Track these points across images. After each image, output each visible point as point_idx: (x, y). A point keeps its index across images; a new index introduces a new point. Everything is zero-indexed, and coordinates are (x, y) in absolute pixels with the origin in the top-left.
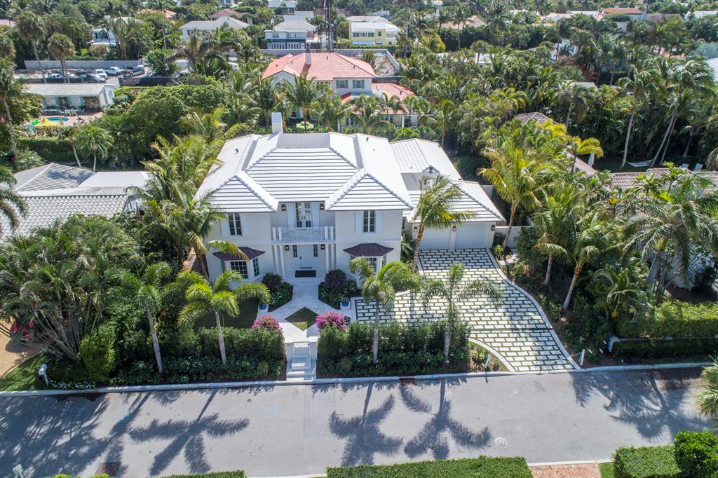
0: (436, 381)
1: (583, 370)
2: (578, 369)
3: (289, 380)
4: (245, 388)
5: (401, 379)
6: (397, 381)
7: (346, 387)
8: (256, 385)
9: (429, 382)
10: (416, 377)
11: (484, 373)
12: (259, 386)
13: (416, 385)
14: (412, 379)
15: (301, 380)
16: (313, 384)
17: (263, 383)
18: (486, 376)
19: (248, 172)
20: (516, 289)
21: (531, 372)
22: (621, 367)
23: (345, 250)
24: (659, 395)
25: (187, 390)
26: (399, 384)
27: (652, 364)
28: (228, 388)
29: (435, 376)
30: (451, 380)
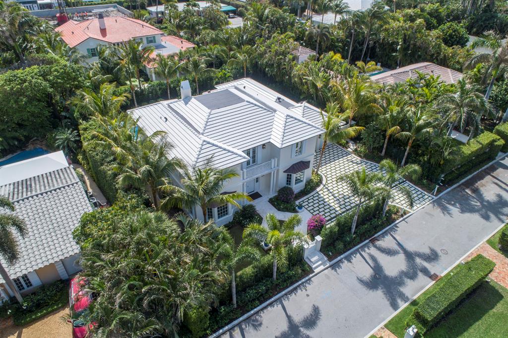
0: (385, 233)
1: (437, 197)
2: (435, 198)
3: (316, 271)
4: (295, 289)
5: (370, 241)
6: (369, 242)
7: (348, 259)
8: (300, 284)
9: (383, 235)
10: (376, 235)
11: (402, 219)
12: (303, 283)
13: (379, 240)
14: (375, 238)
15: (322, 267)
16: (330, 266)
17: (303, 280)
18: (404, 220)
19: (204, 135)
20: (371, 164)
21: (420, 208)
22: (449, 189)
23: (284, 172)
24: (473, 197)
25: (262, 309)
26: (371, 244)
27: (458, 182)
28: (286, 294)
29: (384, 231)
30: (392, 229)
